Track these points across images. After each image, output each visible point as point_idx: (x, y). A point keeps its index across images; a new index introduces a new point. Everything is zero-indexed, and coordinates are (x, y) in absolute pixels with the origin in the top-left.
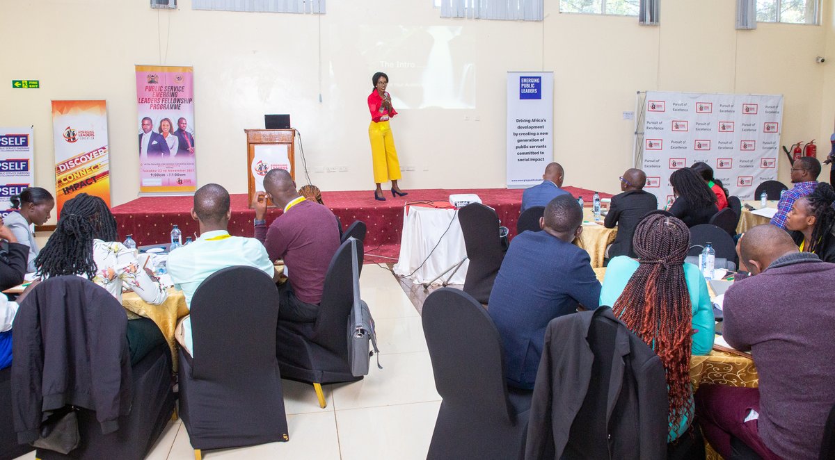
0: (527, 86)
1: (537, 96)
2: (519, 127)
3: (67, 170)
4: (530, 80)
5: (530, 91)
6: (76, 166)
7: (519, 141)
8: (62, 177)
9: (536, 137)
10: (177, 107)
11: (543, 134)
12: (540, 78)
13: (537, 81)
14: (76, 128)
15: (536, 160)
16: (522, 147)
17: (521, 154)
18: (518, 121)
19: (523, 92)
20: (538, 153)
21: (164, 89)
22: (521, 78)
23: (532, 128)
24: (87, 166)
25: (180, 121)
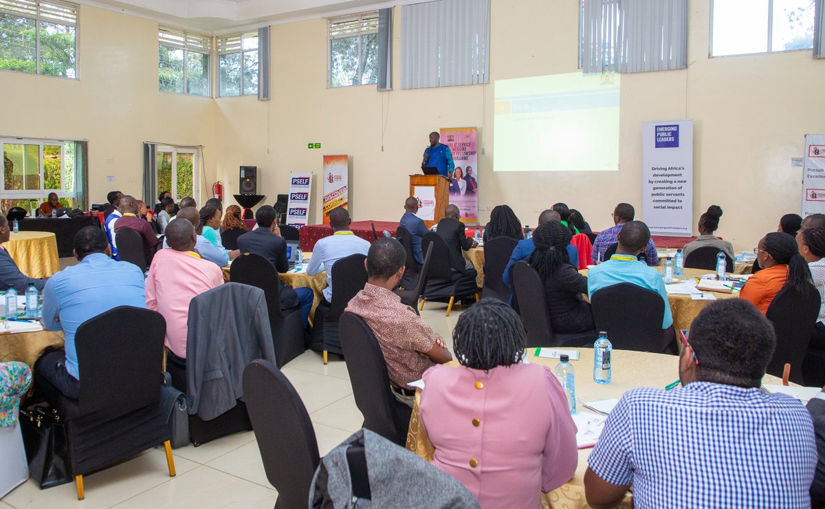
0: (663, 134)
1: (675, 144)
2: (654, 175)
3: (328, 201)
4: (666, 129)
5: (666, 140)
6: (333, 198)
7: (655, 189)
8: (326, 205)
9: (673, 185)
10: (466, 158)
11: (681, 182)
12: (677, 126)
13: (674, 129)
14: (334, 174)
15: (673, 208)
16: (658, 194)
17: (657, 201)
18: (653, 169)
19: (659, 140)
20: (675, 201)
21: (457, 145)
22: (656, 127)
23: (669, 176)
24: (337, 199)
25: (468, 168)
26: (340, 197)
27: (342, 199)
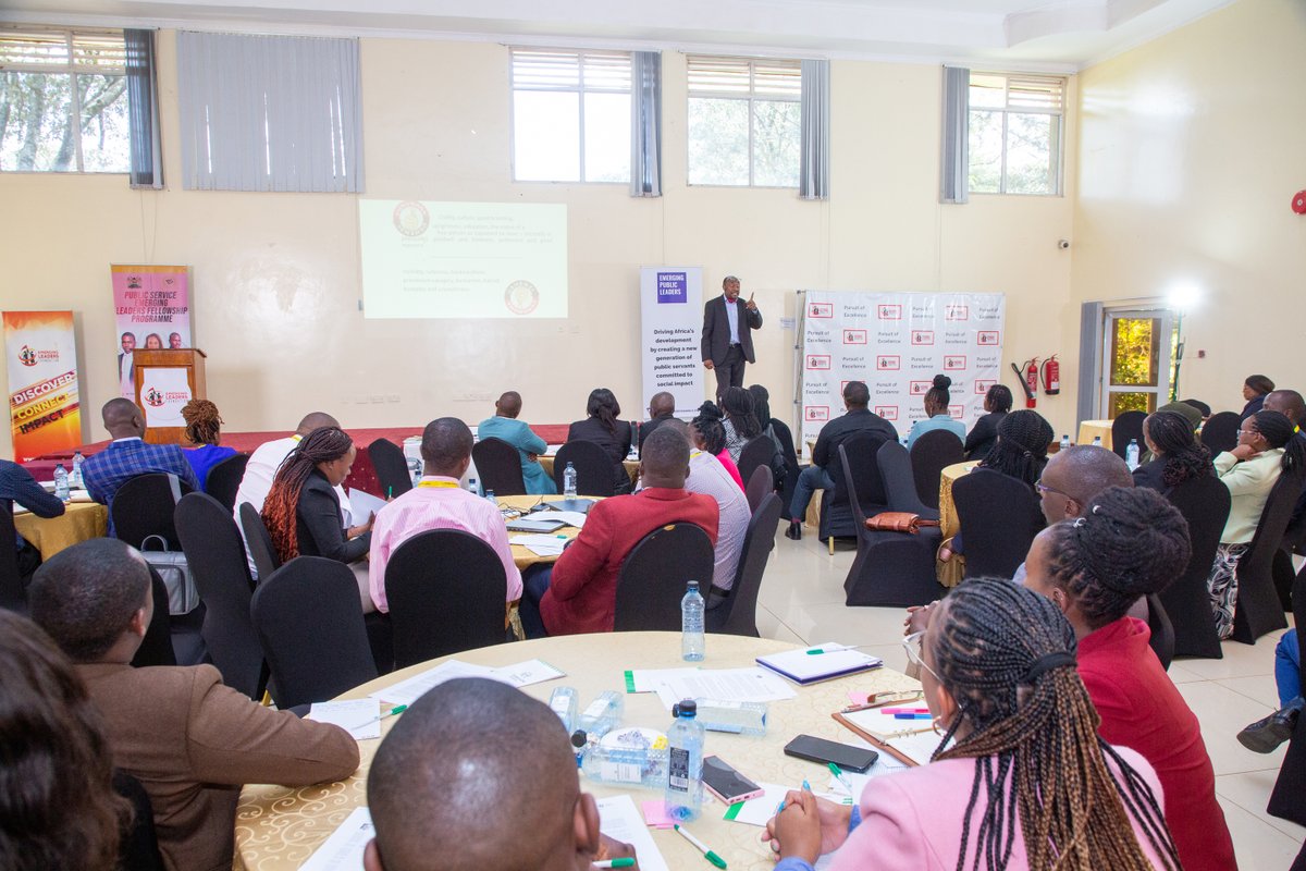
0: (668, 285)
1: (682, 298)
2: (658, 341)
3: (25, 402)
4: (671, 278)
5: (671, 292)
6: (37, 397)
7: (658, 359)
8: (19, 410)
9: (681, 354)
10: (168, 319)
11: (691, 349)
12: (684, 274)
13: (680, 278)
14: (35, 348)
15: (682, 384)
16: (662, 367)
17: (661, 376)
18: (656, 332)
19: (663, 293)
20: (684, 375)
21: (149, 296)
22: (659, 274)
23: (676, 341)
24: (50, 397)
25: (172, 337)
26: (58, 394)
27: (62, 398)
